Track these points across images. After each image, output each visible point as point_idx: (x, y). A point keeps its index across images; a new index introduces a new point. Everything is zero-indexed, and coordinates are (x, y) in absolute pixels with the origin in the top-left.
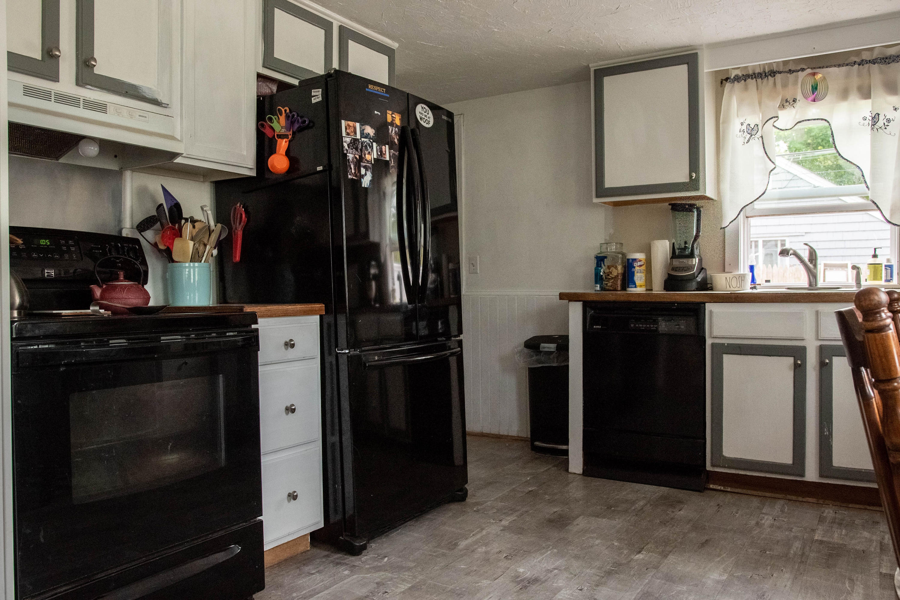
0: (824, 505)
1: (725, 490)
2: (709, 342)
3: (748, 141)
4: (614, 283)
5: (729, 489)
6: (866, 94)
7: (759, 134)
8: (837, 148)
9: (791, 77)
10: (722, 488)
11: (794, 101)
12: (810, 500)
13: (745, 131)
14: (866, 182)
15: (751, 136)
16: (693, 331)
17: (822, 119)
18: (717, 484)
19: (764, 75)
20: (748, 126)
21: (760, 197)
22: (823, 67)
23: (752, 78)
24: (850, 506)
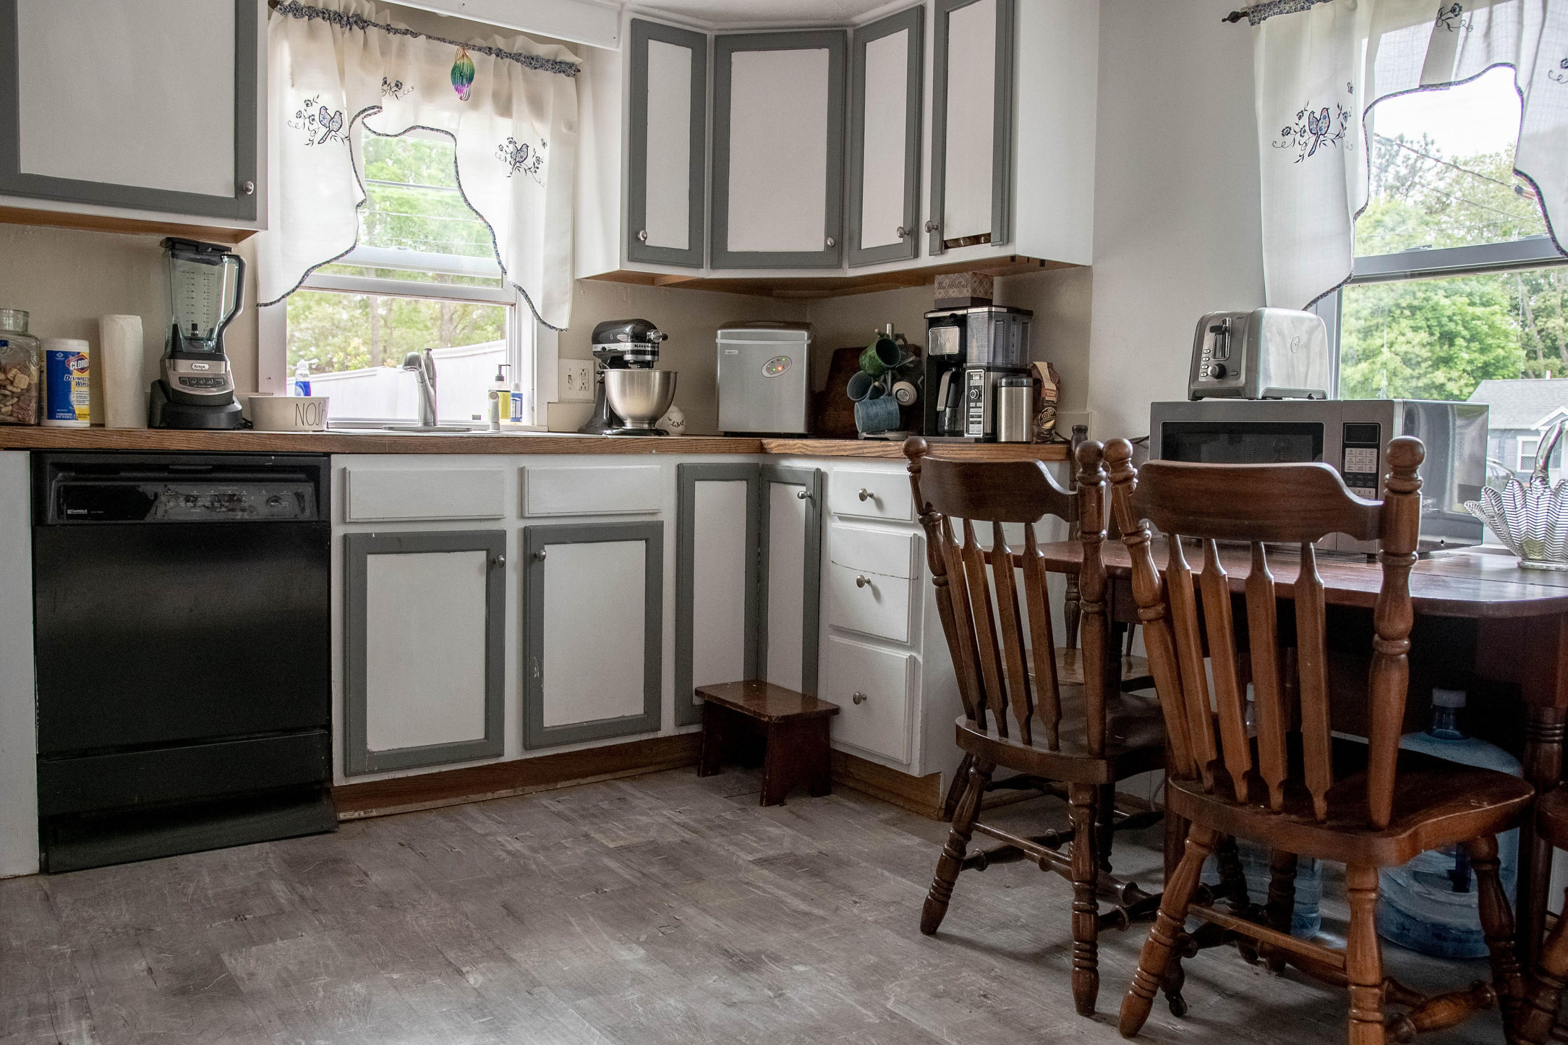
0: (526, 796)
1: (368, 815)
2: (337, 532)
3: (322, 141)
4: (22, 408)
5: (374, 814)
6: (505, 108)
7: (344, 131)
8: (463, 187)
9: (395, 39)
10: (362, 813)
11: (397, 85)
12: (503, 793)
13: (317, 118)
14: (498, 255)
15: (330, 131)
16: (308, 514)
17: (447, 133)
18: (351, 810)
19: (345, 19)
20: (323, 112)
21: (347, 252)
22: (444, 40)
23: (324, 18)
24: (559, 786)
